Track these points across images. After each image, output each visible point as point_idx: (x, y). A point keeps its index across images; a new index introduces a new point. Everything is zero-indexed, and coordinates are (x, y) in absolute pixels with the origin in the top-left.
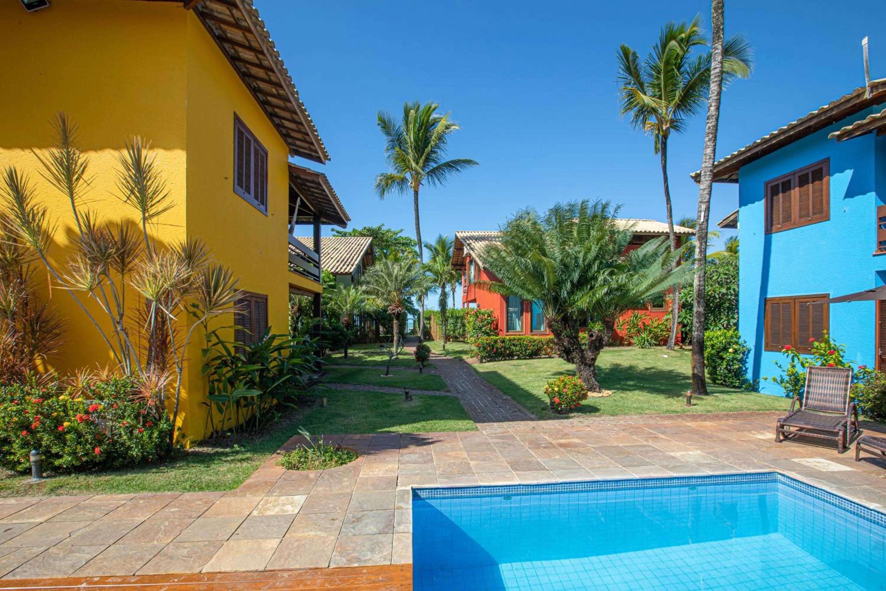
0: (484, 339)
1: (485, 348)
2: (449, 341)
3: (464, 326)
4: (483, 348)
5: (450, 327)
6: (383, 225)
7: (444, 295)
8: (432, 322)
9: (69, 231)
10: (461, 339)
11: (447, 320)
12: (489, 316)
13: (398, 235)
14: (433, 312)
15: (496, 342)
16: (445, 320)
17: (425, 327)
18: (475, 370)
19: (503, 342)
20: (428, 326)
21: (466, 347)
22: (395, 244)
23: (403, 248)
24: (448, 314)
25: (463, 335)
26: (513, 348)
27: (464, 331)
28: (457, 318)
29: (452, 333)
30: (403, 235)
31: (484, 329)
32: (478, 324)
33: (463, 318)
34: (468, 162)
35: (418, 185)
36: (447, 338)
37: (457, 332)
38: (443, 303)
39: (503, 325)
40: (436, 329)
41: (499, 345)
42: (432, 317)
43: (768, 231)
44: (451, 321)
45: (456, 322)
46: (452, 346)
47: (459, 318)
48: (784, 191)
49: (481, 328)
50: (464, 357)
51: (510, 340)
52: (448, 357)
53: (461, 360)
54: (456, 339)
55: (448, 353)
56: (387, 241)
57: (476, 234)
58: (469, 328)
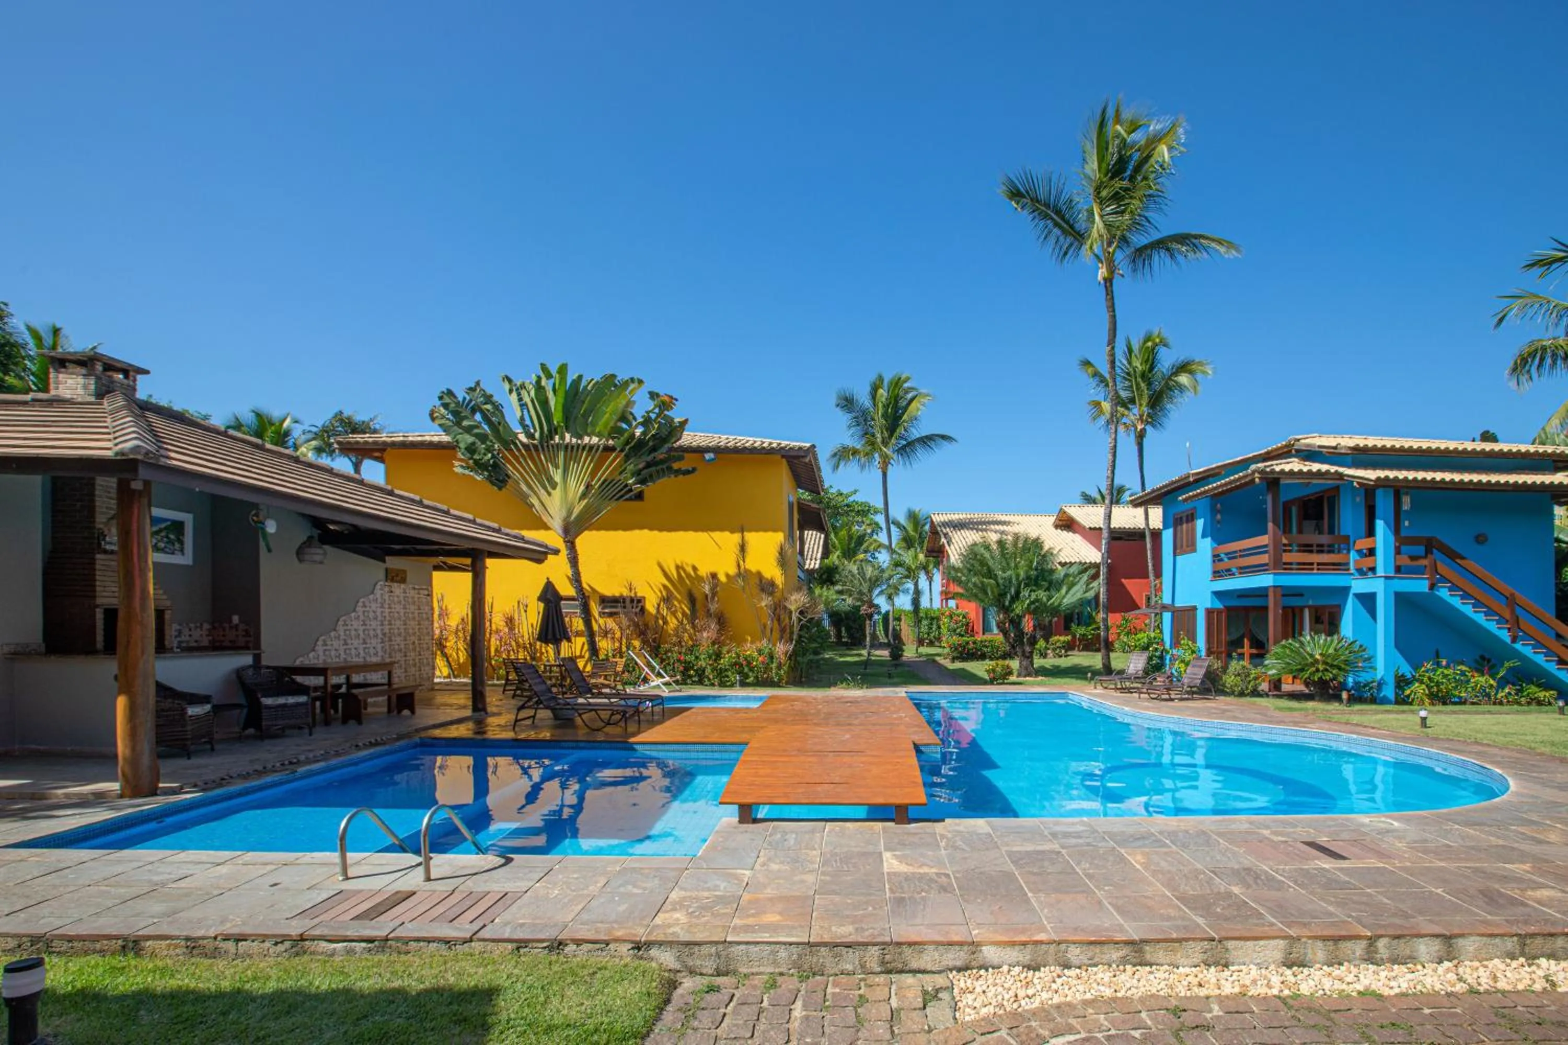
0: (955, 639)
1: (956, 649)
2: (923, 645)
3: (939, 627)
4: (954, 648)
5: (924, 629)
6: (831, 487)
7: (917, 593)
8: (902, 623)
9: (727, 576)
10: (937, 644)
11: (920, 621)
12: (964, 617)
13: (851, 499)
14: (904, 611)
15: (968, 643)
16: (918, 622)
17: (894, 629)
18: (946, 668)
19: (974, 643)
20: (898, 628)
21: (939, 650)
22: (847, 513)
23: (859, 519)
24: (921, 615)
25: (939, 639)
26: (985, 649)
27: (940, 633)
28: (932, 619)
29: (926, 636)
30: (858, 498)
31: (958, 631)
32: (953, 625)
33: (938, 619)
34: (943, 437)
35: (887, 466)
36: (921, 642)
37: (932, 635)
38: (916, 602)
39: (979, 627)
40: (907, 632)
41: (971, 646)
42: (903, 617)
43: (1175, 554)
44: (925, 622)
45: (931, 624)
46: (924, 650)
47: (934, 619)
48: (1187, 522)
49: (955, 630)
50: (937, 658)
51: (982, 642)
52: (921, 659)
53: (934, 661)
54: (931, 644)
55: (921, 655)
56: (835, 507)
57: (955, 517)
58: (944, 630)
